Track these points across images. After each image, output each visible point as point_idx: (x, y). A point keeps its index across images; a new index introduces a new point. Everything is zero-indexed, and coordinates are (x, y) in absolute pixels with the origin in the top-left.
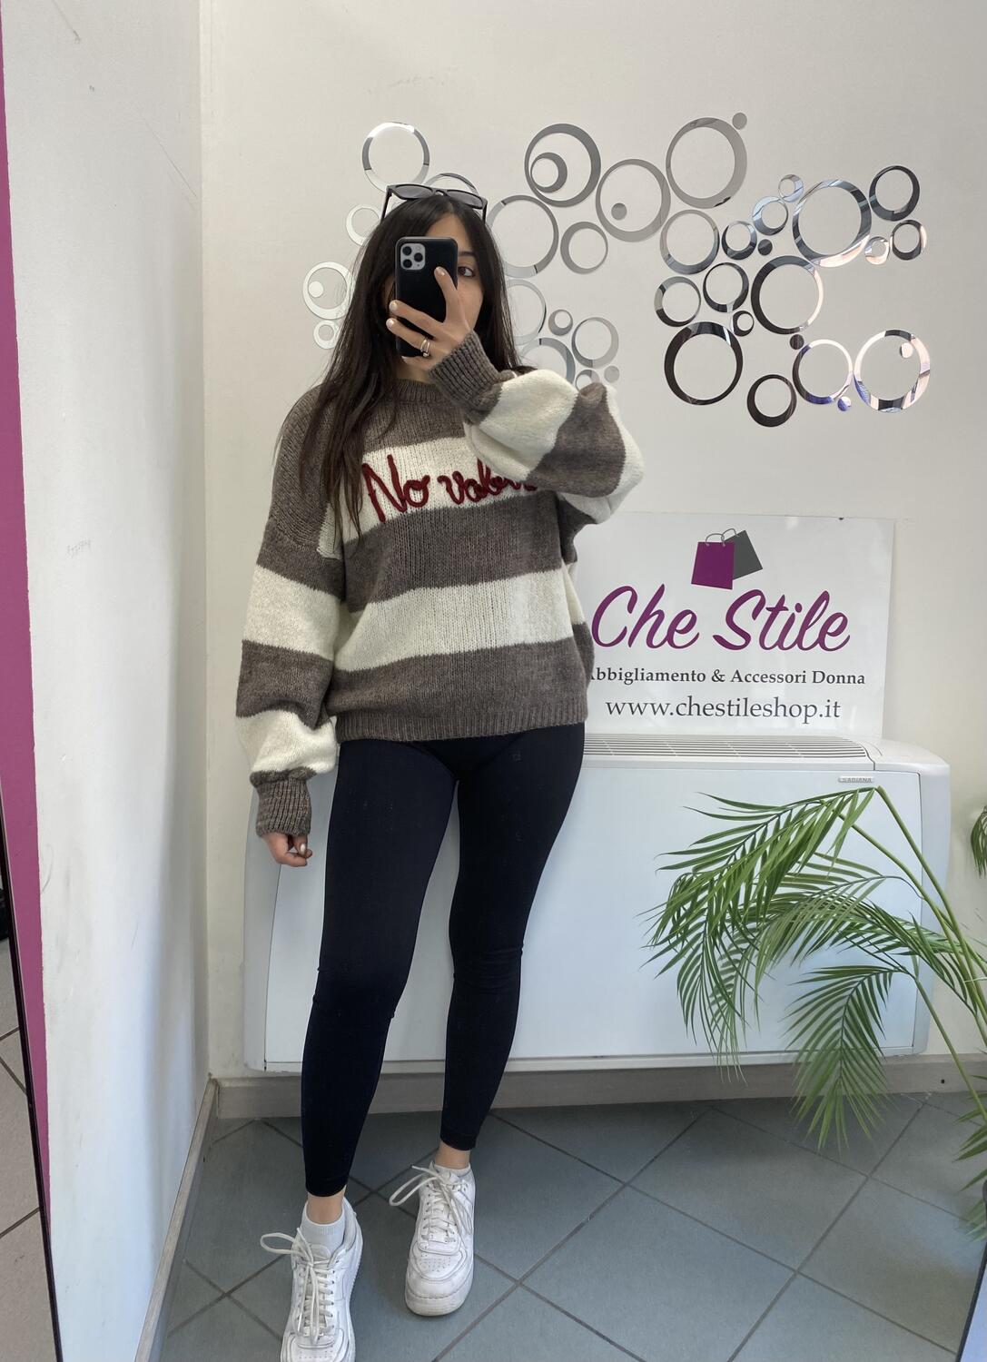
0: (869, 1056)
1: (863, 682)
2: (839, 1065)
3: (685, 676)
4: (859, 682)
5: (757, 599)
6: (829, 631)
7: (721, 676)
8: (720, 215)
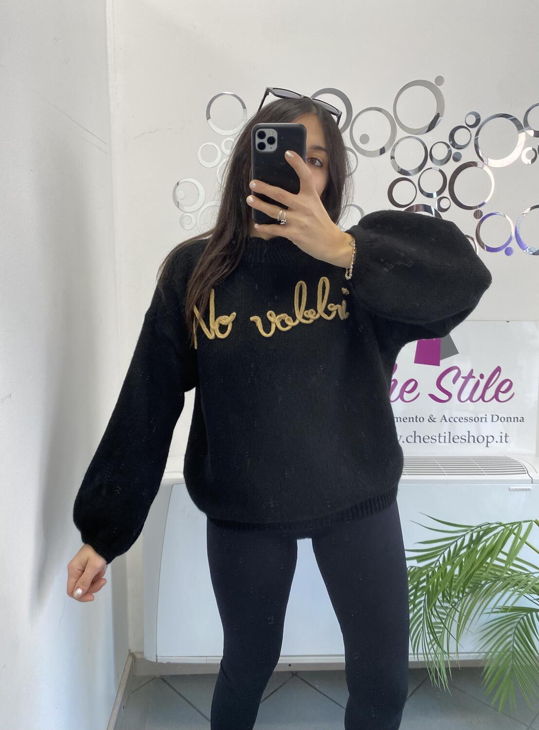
0: (531, 656)
1: (523, 421)
2: (511, 662)
3: (411, 419)
4: (520, 421)
5: (455, 371)
6: (501, 390)
7: (434, 419)
8: (429, 139)
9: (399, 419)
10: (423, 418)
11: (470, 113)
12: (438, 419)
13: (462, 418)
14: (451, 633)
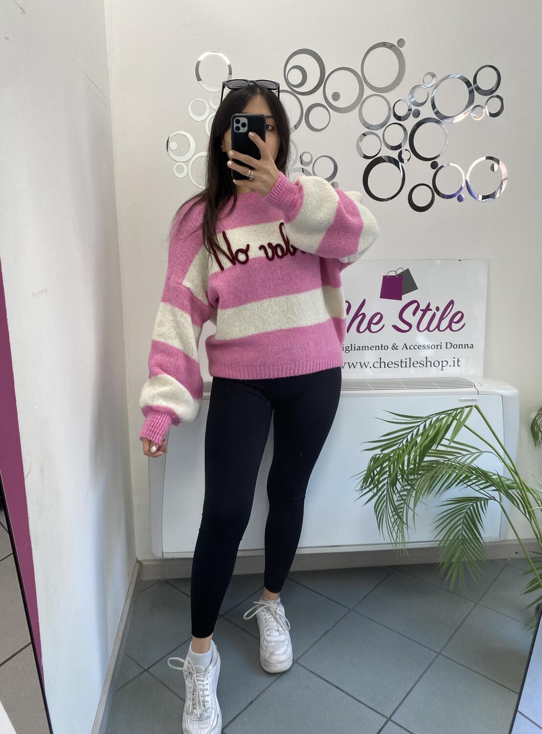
0: (476, 542)
1: (472, 348)
2: (461, 547)
3: (377, 347)
4: (470, 348)
5: (415, 305)
6: (454, 321)
7: (397, 347)
8: (392, 96)
9: (367, 348)
10: (387, 347)
11: (426, 74)
12: (400, 346)
13: (421, 346)
14: (410, 506)
